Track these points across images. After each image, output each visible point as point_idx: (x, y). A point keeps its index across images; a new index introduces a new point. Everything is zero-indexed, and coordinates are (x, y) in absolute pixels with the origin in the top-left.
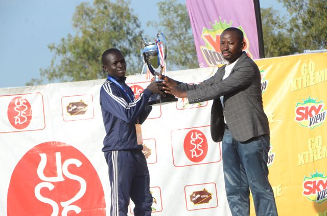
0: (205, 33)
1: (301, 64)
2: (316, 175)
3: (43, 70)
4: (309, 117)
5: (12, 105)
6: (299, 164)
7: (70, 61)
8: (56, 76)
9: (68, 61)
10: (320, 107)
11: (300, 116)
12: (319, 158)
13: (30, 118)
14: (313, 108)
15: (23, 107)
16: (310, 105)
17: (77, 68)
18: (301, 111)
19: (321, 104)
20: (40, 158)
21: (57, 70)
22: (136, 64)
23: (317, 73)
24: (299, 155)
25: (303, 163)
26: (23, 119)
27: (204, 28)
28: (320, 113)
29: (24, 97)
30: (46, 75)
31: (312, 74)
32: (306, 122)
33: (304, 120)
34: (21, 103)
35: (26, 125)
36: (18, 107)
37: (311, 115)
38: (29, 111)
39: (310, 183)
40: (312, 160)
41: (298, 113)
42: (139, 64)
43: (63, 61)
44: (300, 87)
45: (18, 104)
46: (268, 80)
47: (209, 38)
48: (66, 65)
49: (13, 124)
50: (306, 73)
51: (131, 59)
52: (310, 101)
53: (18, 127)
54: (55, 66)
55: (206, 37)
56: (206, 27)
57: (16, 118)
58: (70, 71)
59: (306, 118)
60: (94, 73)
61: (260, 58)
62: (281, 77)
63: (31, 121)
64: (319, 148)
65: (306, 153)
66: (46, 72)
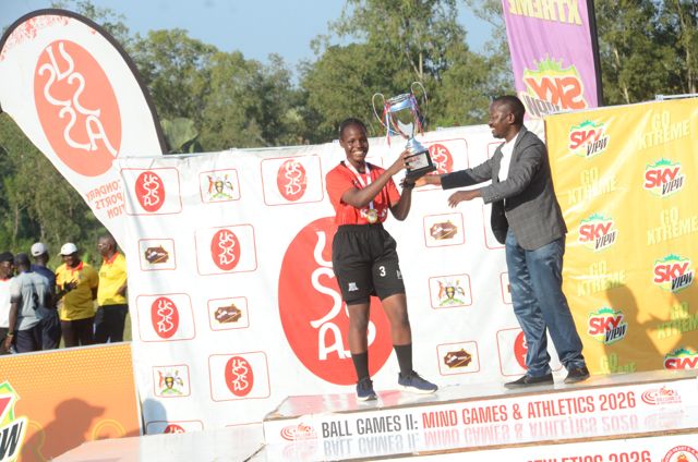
0: (527, 75)
1: (652, 114)
2: (671, 258)
3: (332, 23)
4: (662, 184)
5: (282, 171)
6: (649, 243)
7: (365, 11)
8: (347, 30)
9: (362, 12)
10: (677, 170)
11: (650, 182)
12: (675, 235)
13: (304, 187)
14: (667, 171)
15: (296, 173)
16: (663, 168)
17: (374, 19)
18: (652, 175)
19: (677, 166)
20: (317, 238)
21: (349, 23)
22: (447, 14)
23: (673, 126)
24: (649, 232)
25: (654, 242)
26: (295, 188)
27: (526, 69)
28: (676, 178)
29: (297, 160)
30: (336, 29)
31: (666, 127)
32: (657, 190)
33: (656, 187)
34: (294, 169)
35: (299, 195)
36: (289, 172)
37: (665, 181)
38: (303, 178)
39: (663, 267)
40: (665, 238)
41: (648, 178)
42: (451, 14)
43: (356, 12)
44: (650, 145)
45: (290, 169)
46: (608, 136)
47: (532, 81)
48: (360, 16)
49: (284, 194)
50: (659, 126)
51: (440, 7)
52: (663, 162)
53: (289, 198)
54: (346, 18)
55: (528, 80)
56: (528, 67)
57: (287, 186)
58: (364, 24)
59: (659, 185)
60: (394, 26)
61: (599, 106)
62: (627, 131)
63: (307, 190)
64: (674, 223)
65: (658, 230)
66: (336, 25)
